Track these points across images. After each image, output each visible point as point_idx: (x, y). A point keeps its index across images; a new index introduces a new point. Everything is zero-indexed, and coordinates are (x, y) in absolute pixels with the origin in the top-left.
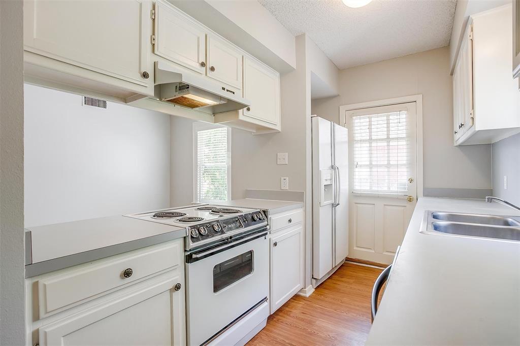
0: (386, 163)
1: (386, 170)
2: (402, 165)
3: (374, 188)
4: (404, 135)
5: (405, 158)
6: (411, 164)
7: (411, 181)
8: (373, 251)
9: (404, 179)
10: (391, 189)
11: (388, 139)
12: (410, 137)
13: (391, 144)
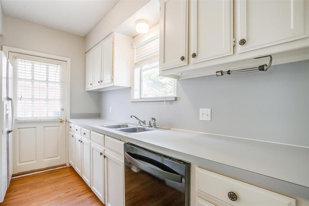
0: (45, 98)
1: (45, 102)
2: (57, 100)
3: (35, 116)
4: (58, 81)
5: (59, 95)
6: (62, 99)
7: (63, 110)
8: (35, 162)
9: (59, 109)
10: (49, 115)
11: (47, 81)
12: (62, 82)
13: (49, 85)
